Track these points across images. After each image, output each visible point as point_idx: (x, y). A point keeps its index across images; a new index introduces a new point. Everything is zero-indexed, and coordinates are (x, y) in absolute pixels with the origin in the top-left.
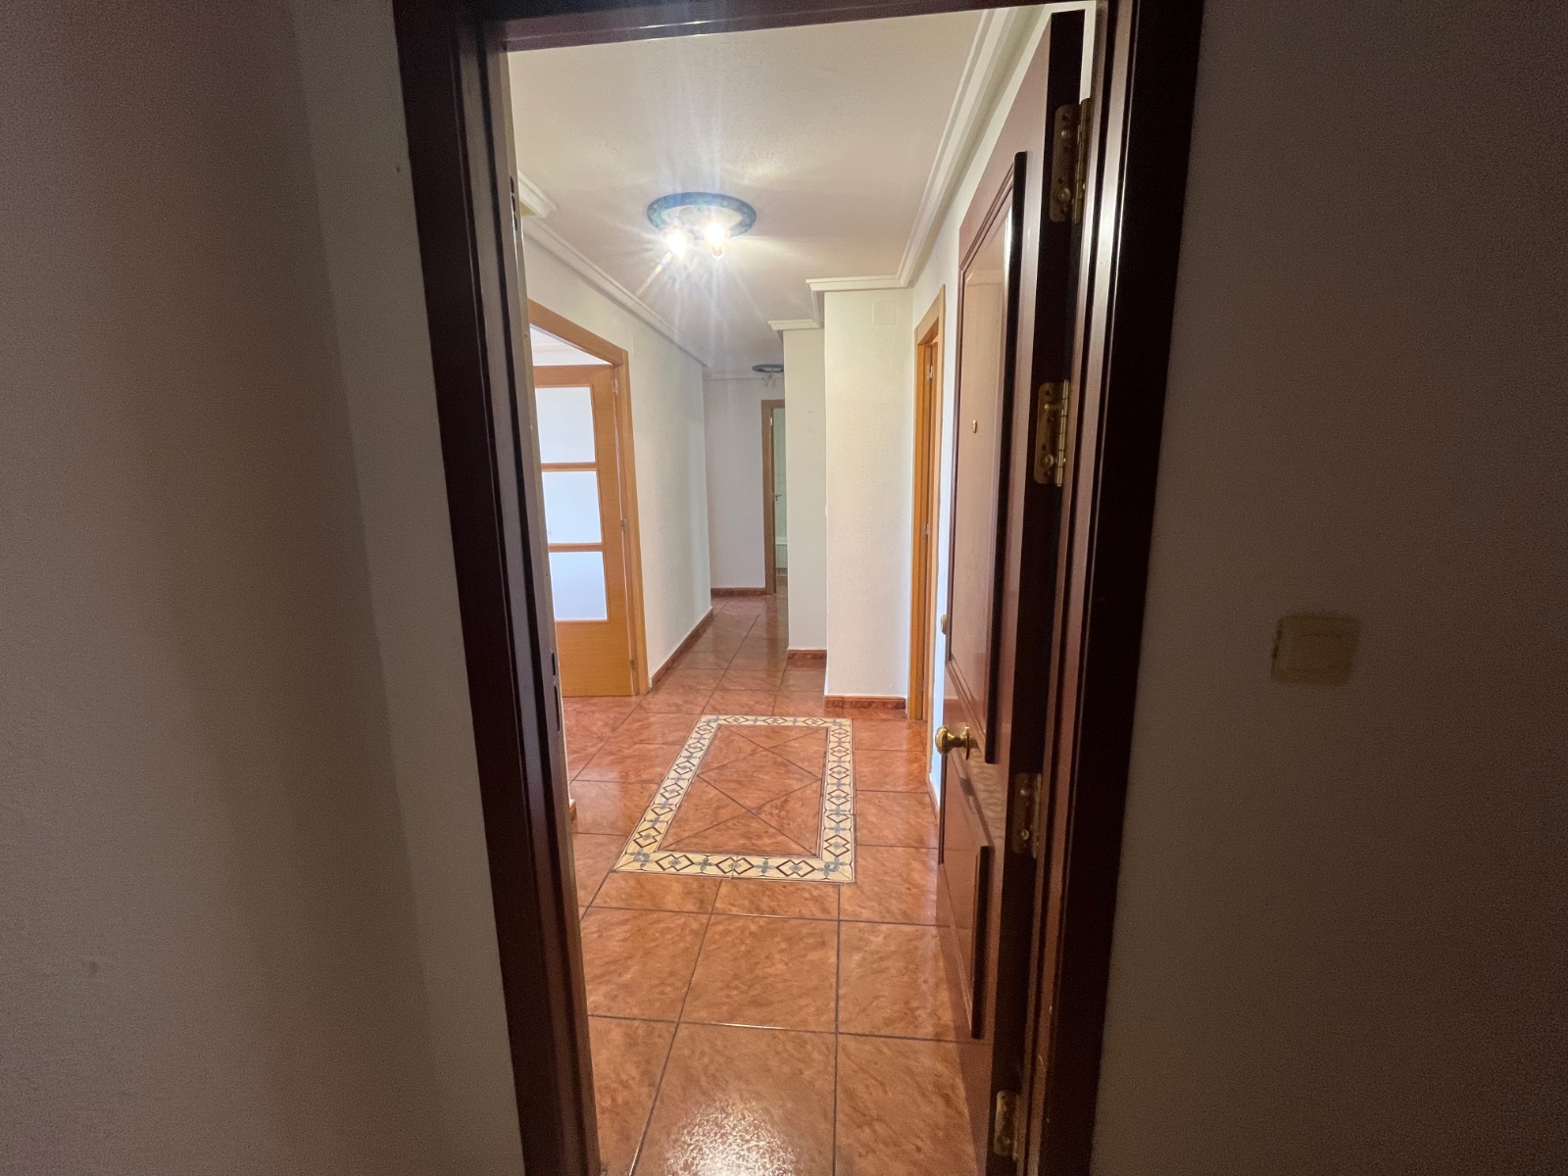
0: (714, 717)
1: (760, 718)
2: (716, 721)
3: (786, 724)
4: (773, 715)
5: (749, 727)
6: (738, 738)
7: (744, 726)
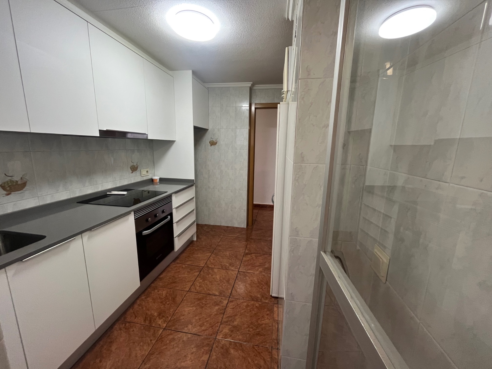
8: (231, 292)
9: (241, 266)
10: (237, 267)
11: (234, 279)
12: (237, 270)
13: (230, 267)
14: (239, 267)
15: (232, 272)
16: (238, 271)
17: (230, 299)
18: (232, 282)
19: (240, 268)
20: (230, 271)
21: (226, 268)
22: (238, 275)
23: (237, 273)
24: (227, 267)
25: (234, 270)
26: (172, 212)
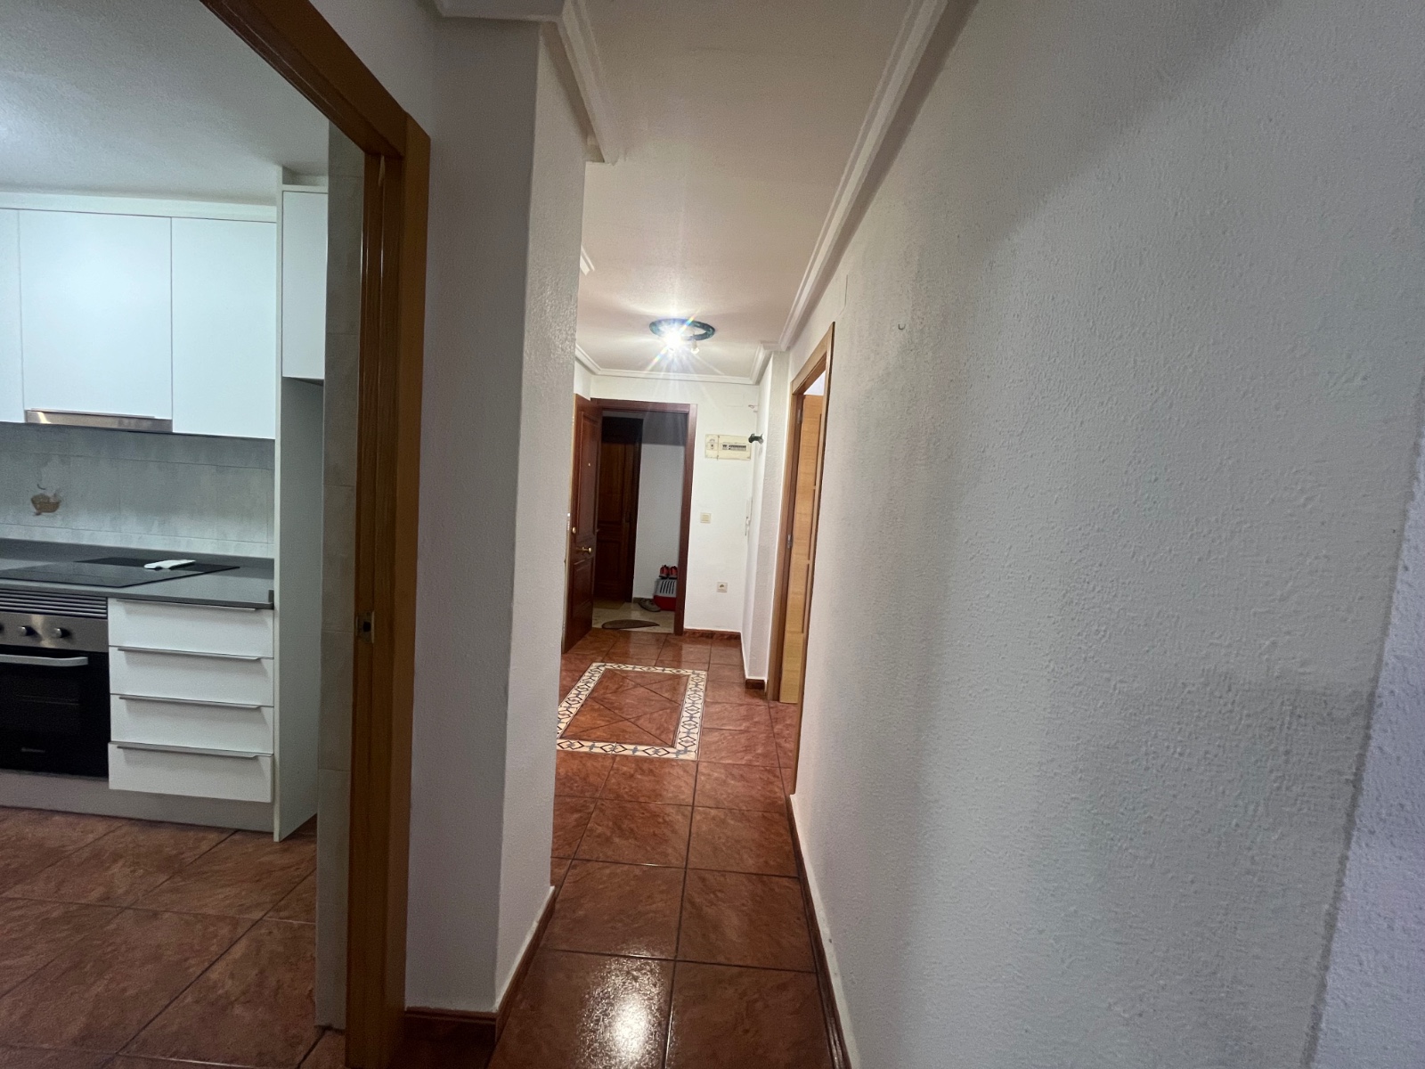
0: (681, 757)
1: (630, 753)
2: (679, 752)
3: (601, 744)
4: (614, 757)
5: (641, 744)
6: (653, 732)
7: (647, 745)
26: (106, 651)
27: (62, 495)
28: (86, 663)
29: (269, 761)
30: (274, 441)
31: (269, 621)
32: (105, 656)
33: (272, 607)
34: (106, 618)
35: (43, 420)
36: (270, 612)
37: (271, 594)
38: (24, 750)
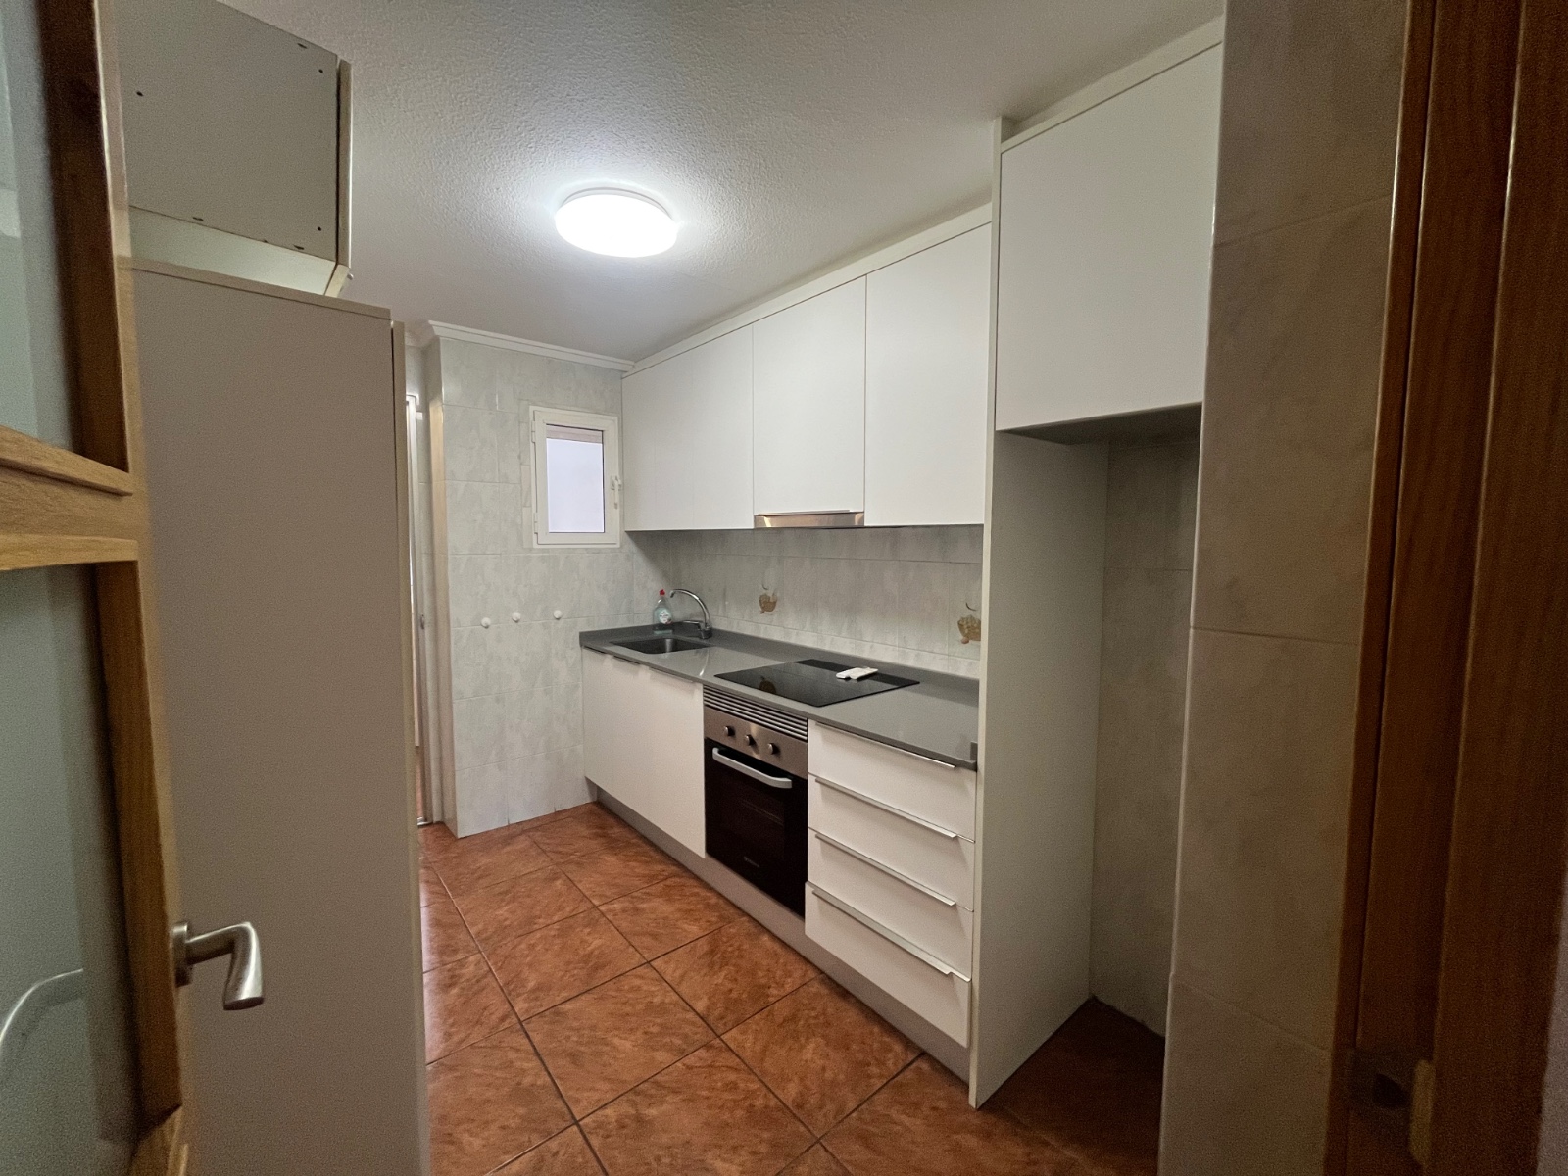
8: (528, 1036)
9: (590, 1155)
10: (601, 1132)
11: (561, 1079)
12: (586, 1121)
13: (626, 1109)
14: (595, 1142)
15: (596, 1096)
16: (577, 1123)
17: (515, 1020)
18: (559, 1065)
19: (581, 1139)
20: (610, 1096)
21: (638, 1093)
22: (559, 1104)
23: (575, 1111)
24: (638, 1099)
25: (599, 1113)
26: (805, 778)
27: (778, 595)
28: (790, 786)
29: (967, 988)
30: (982, 526)
31: (971, 787)
32: (805, 783)
33: (975, 768)
34: (806, 741)
35: (768, 523)
36: (973, 774)
37: (974, 747)
38: (746, 859)
